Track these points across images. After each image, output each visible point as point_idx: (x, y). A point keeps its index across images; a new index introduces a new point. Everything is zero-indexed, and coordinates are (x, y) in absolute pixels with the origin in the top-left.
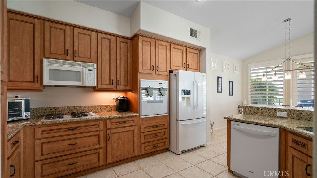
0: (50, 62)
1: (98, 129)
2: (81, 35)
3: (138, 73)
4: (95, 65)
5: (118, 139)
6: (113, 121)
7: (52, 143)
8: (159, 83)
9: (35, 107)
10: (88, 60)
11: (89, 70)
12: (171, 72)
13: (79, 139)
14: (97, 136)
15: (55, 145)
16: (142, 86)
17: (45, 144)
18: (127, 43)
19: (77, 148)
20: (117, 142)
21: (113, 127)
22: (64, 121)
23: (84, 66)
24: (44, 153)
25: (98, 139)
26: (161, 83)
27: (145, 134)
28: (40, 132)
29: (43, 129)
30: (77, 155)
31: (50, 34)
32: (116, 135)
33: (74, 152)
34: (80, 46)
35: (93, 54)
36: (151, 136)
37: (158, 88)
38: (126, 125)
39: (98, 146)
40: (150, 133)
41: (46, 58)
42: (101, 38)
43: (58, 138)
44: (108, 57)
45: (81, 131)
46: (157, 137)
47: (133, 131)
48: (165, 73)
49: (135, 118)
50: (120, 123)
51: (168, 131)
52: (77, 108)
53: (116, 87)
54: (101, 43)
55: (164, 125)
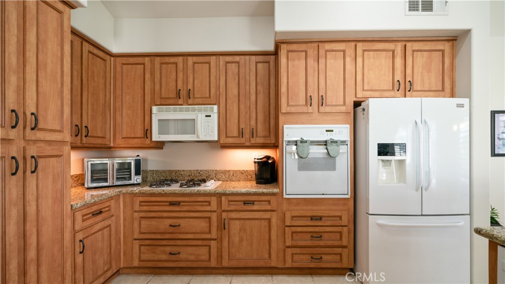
0: (159, 111)
1: (208, 208)
2: (197, 65)
3: (280, 114)
4: (215, 107)
5: (240, 230)
6: (231, 198)
7: (151, 219)
8: (327, 131)
9: (155, 169)
10: (206, 101)
11: (206, 116)
12: (357, 104)
13: (182, 219)
14: (208, 220)
15: (154, 222)
16: (286, 138)
17: (144, 219)
18: (268, 62)
19: (180, 233)
20: (239, 235)
21: (232, 208)
22: (163, 191)
23: (200, 110)
24: (142, 231)
25: (208, 225)
26: (332, 131)
27: (294, 229)
28: (138, 202)
29: (141, 199)
30: (179, 242)
31: (161, 73)
32: (238, 222)
33: (176, 238)
34: (196, 81)
35: (213, 90)
36: (309, 236)
37: (323, 141)
38: (255, 207)
39: (208, 236)
40: (305, 229)
41: (157, 105)
42: (224, 63)
43: (157, 213)
44: (236, 92)
45: (185, 208)
46: (320, 240)
47: (269, 220)
48: (343, 109)
49: (272, 197)
50: (245, 203)
51: (349, 233)
52: (201, 173)
53: (250, 141)
54: (224, 71)
55: (340, 217)
